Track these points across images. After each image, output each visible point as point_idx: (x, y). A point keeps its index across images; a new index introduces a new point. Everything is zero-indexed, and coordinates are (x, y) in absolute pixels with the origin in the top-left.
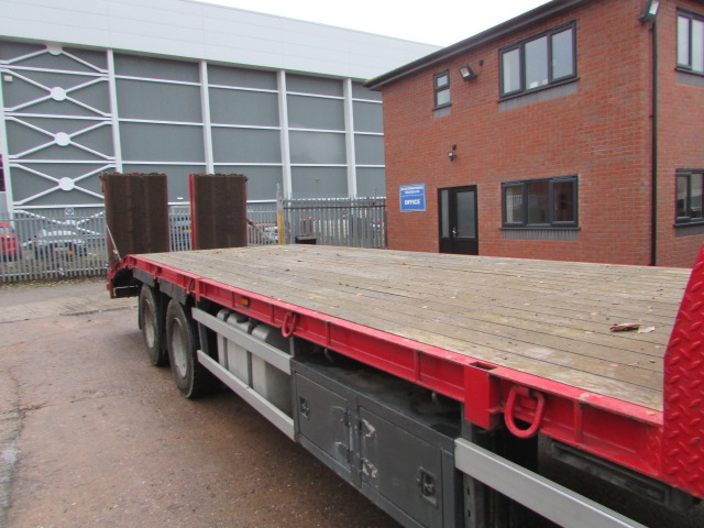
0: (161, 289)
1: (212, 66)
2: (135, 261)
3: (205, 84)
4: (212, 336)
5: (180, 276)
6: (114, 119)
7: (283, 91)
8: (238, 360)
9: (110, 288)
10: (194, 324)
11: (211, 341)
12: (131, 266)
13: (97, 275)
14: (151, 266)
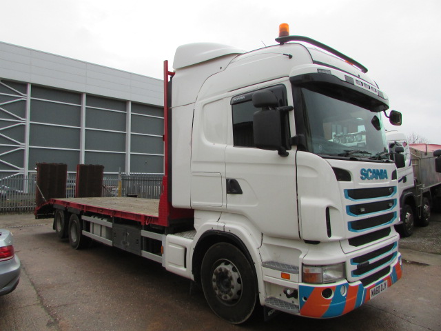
0: (68, 211)
1: (89, 96)
2: (55, 201)
3: (84, 106)
4: (88, 223)
5: (78, 205)
6: (27, 122)
7: (129, 112)
8: (97, 229)
9: (35, 214)
10: (81, 221)
11: (87, 226)
12: (52, 203)
13: (13, 211)
14: (64, 202)
